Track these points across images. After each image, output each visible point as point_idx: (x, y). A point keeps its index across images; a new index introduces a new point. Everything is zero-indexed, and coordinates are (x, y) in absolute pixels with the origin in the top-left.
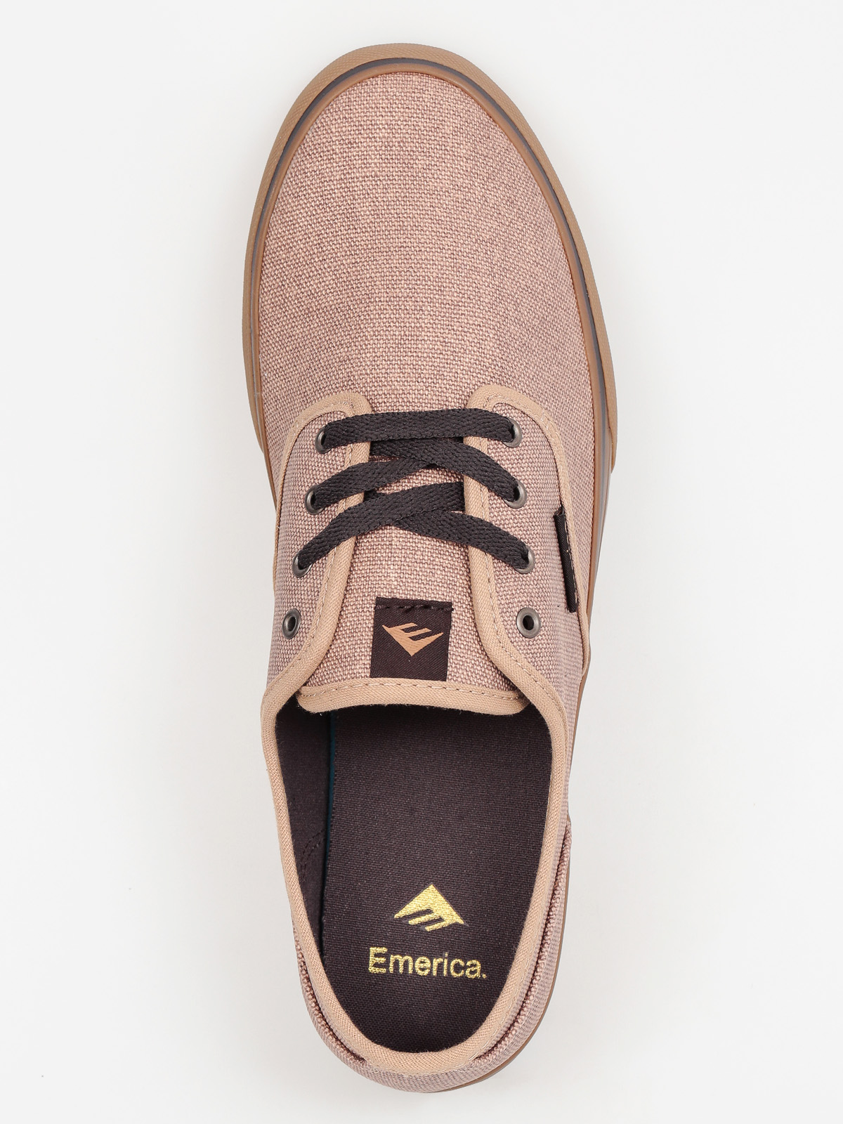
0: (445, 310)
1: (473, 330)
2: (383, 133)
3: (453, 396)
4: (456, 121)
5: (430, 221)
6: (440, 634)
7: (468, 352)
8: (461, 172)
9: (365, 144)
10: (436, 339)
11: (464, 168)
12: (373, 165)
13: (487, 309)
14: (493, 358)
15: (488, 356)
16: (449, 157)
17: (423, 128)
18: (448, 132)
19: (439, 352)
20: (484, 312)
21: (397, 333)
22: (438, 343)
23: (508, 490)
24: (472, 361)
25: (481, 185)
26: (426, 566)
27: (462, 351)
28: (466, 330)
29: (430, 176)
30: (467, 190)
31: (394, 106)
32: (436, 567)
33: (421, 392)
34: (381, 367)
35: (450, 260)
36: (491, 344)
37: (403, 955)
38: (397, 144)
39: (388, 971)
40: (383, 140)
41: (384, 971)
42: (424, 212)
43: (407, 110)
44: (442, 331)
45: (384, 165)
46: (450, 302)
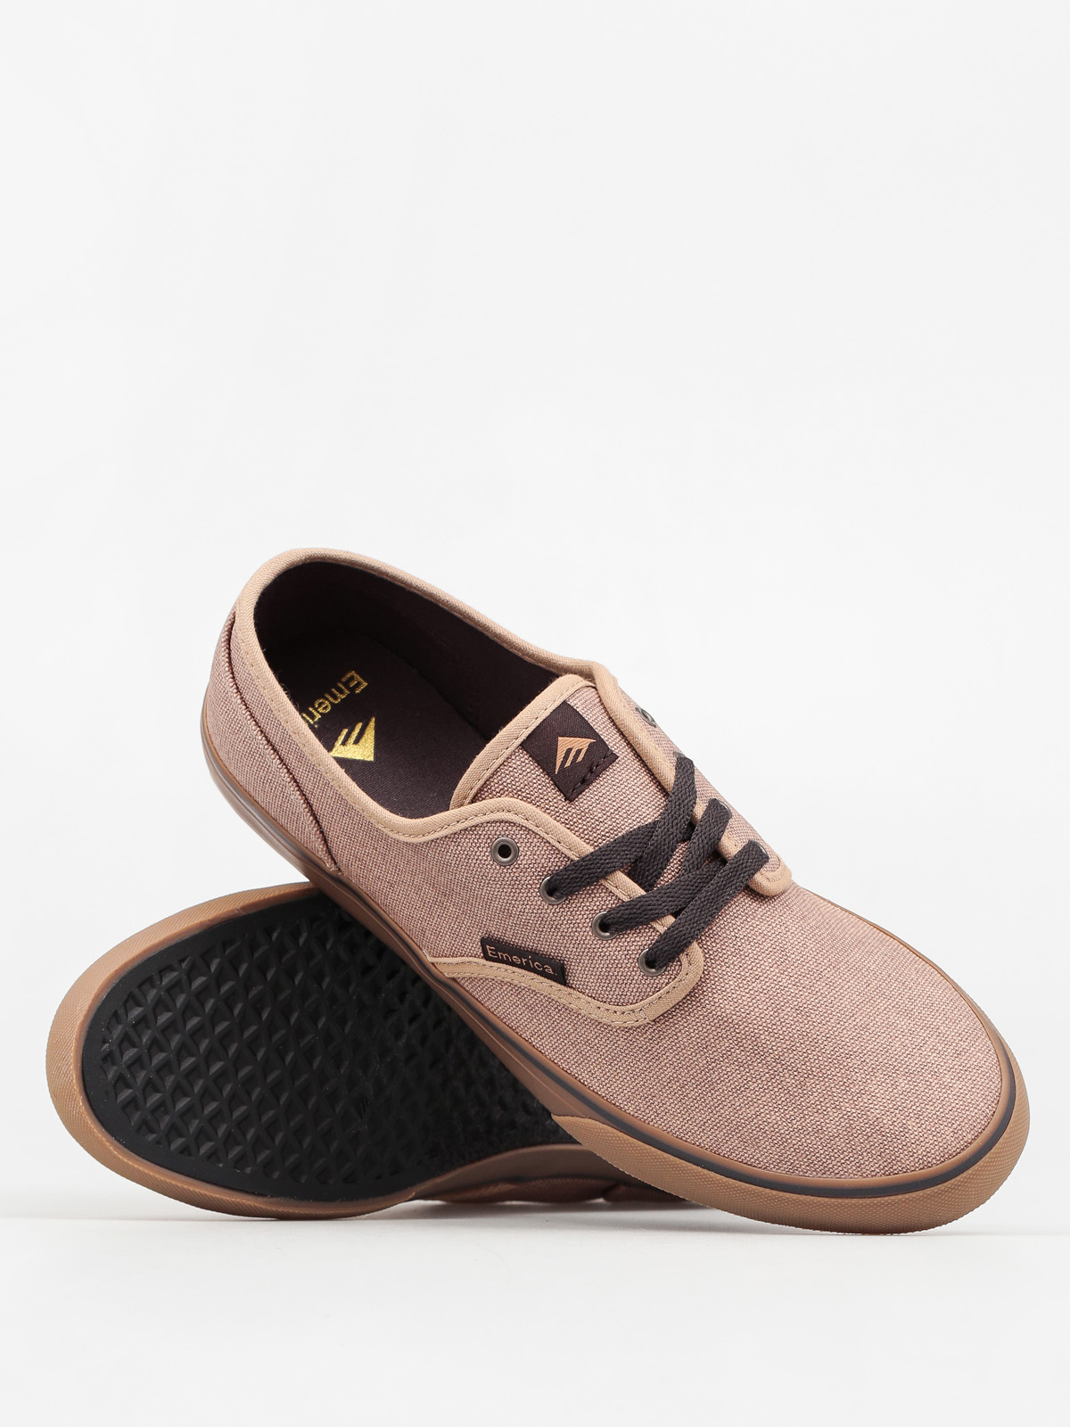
0: (781, 999)
1: (750, 1007)
2: (947, 1079)
3: (714, 949)
4: (912, 1136)
5: (855, 1050)
6: (557, 770)
7: (737, 988)
8: (871, 1106)
9: (950, 1062)
10: (765, 975)
11: (872, 1110)
12: (930, 1054)
13: (756, 1031)
14: (717, 1005)
15: (721, 1001)
16: (891, 1106)
17: (927, 1107)
18: (909, 1123)
19: (754, 969)
20: (756, 1027)
21: (793, 956)
22: (761, 974)
23: (612, 924)
24: (727, 986)
25: (849, 1114)
26: (612, 811)
27: (741, 985)
28: (754, 1001)
29: (887, 1081)
30: (855, 1098)
31: (961, 1103)
32: (605, 817)
33: (736, 931)
34: (778, 926)
35: (815, 1036)
36: (728, 1011)
37: (342, 700)
38: (931, 1080)
39: (341, 682)
40: (942, 1075)
41: (344, 680)
42: (865, 1052)
43: (950, 1108)
44: (767, 984)
45: (923, 1060)
46: (784, 1008)
